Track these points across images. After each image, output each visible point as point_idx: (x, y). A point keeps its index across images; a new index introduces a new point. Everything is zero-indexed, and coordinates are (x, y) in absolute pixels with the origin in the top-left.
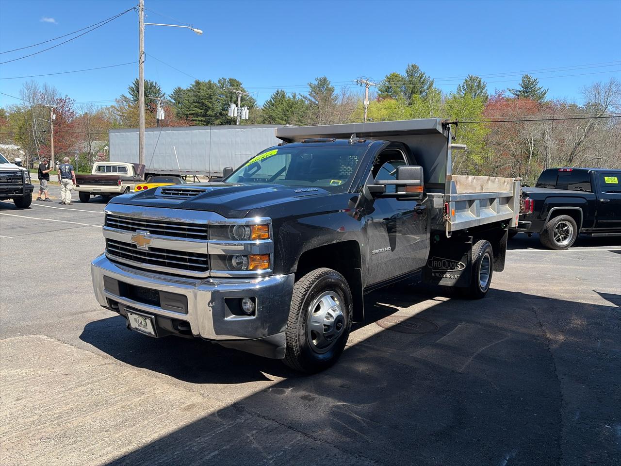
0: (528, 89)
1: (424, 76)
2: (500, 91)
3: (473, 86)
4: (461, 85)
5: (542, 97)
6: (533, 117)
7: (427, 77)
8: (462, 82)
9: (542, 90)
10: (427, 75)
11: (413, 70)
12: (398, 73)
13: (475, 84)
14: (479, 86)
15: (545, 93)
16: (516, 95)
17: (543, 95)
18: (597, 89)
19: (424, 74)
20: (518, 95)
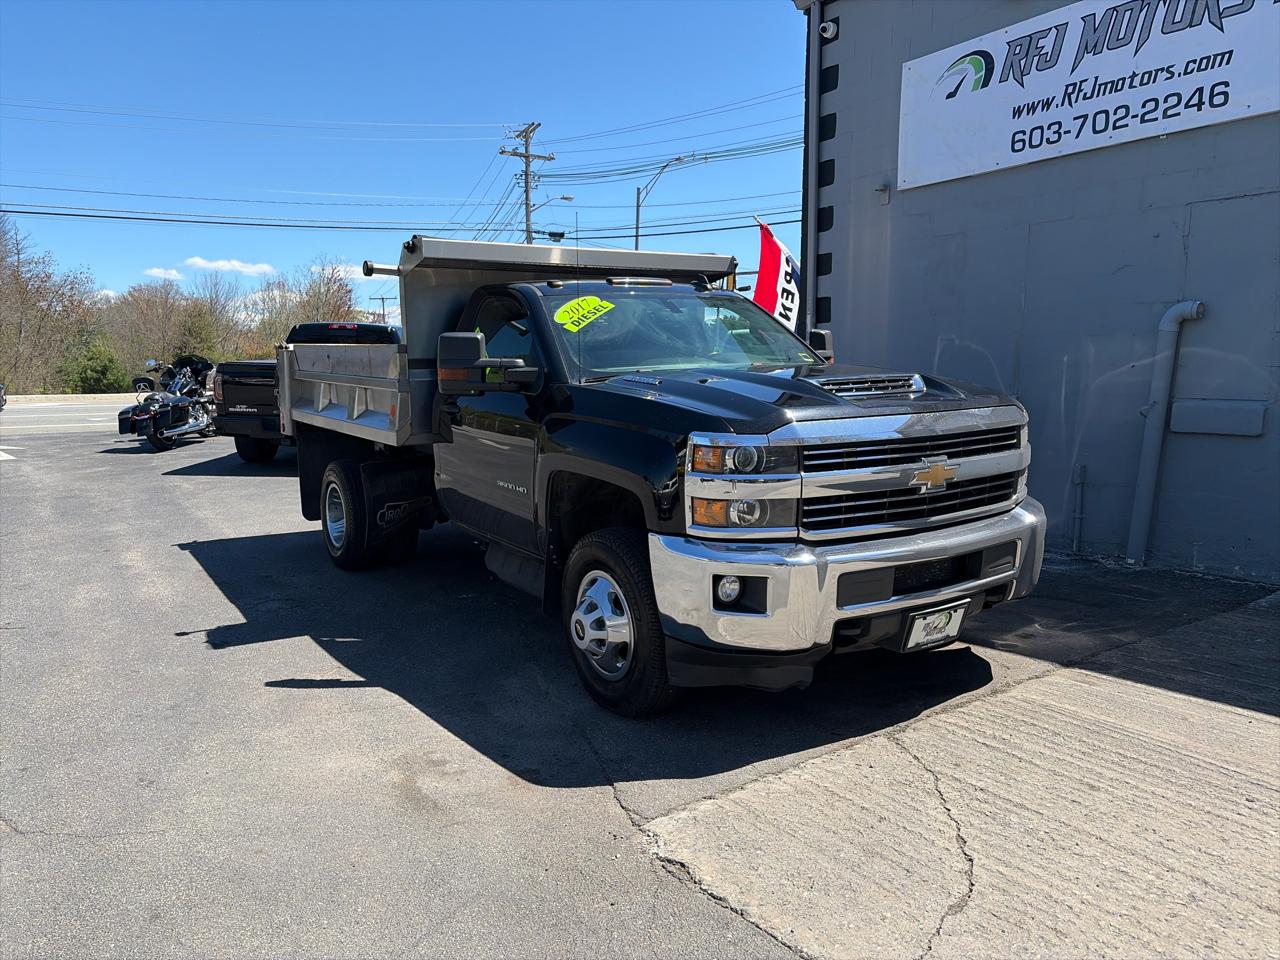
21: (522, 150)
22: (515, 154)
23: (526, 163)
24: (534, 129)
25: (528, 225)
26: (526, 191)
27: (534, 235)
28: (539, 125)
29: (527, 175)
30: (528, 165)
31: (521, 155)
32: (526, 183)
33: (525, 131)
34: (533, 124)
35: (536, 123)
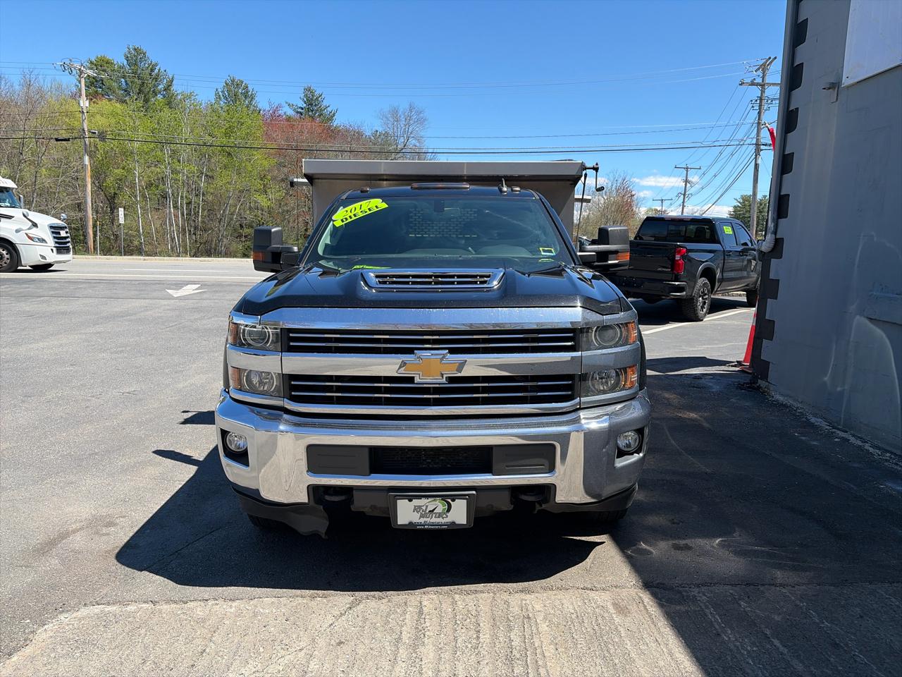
0: (312, 105)
1: (157, 68)
2: (276, 105)
3: (236, 94)
4: (220, 90)
5: (331, 118)
6: (328, 145)
7: (162, 70)
8: (221, 86)
9: (329, 109)
10: (161, 67)
11: (136, 57)
12: (109, 57)
13: (240, 91)
14: (246, 95)
15: (334, 115)
16: (298, 112)
17: (332, 117)
18: (395, 112)
19: (156, 65)
20: (301, 114)
21: (759, 80)
22: (752, 84)
23: (761, 91)
24: (771, 62)
25: (757, 140)
26: (759, 113)
27: (762, 147)
28: (775, 58)
29: (761, 99)
30: (763, 92)
31: (757, 84)
32: (760, 106)
33: (764, 65)
34: (770, 58)
35: (772, 57)
